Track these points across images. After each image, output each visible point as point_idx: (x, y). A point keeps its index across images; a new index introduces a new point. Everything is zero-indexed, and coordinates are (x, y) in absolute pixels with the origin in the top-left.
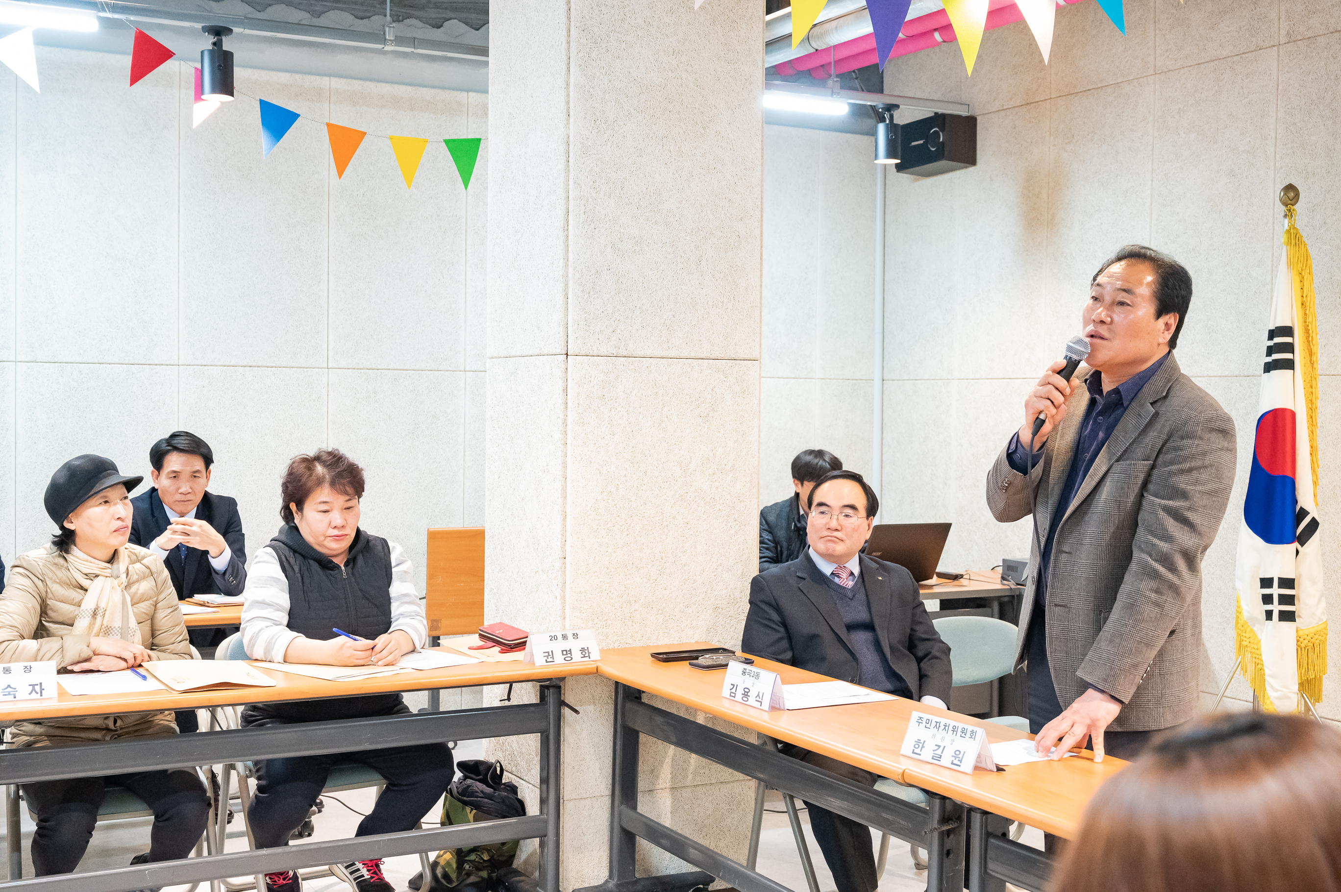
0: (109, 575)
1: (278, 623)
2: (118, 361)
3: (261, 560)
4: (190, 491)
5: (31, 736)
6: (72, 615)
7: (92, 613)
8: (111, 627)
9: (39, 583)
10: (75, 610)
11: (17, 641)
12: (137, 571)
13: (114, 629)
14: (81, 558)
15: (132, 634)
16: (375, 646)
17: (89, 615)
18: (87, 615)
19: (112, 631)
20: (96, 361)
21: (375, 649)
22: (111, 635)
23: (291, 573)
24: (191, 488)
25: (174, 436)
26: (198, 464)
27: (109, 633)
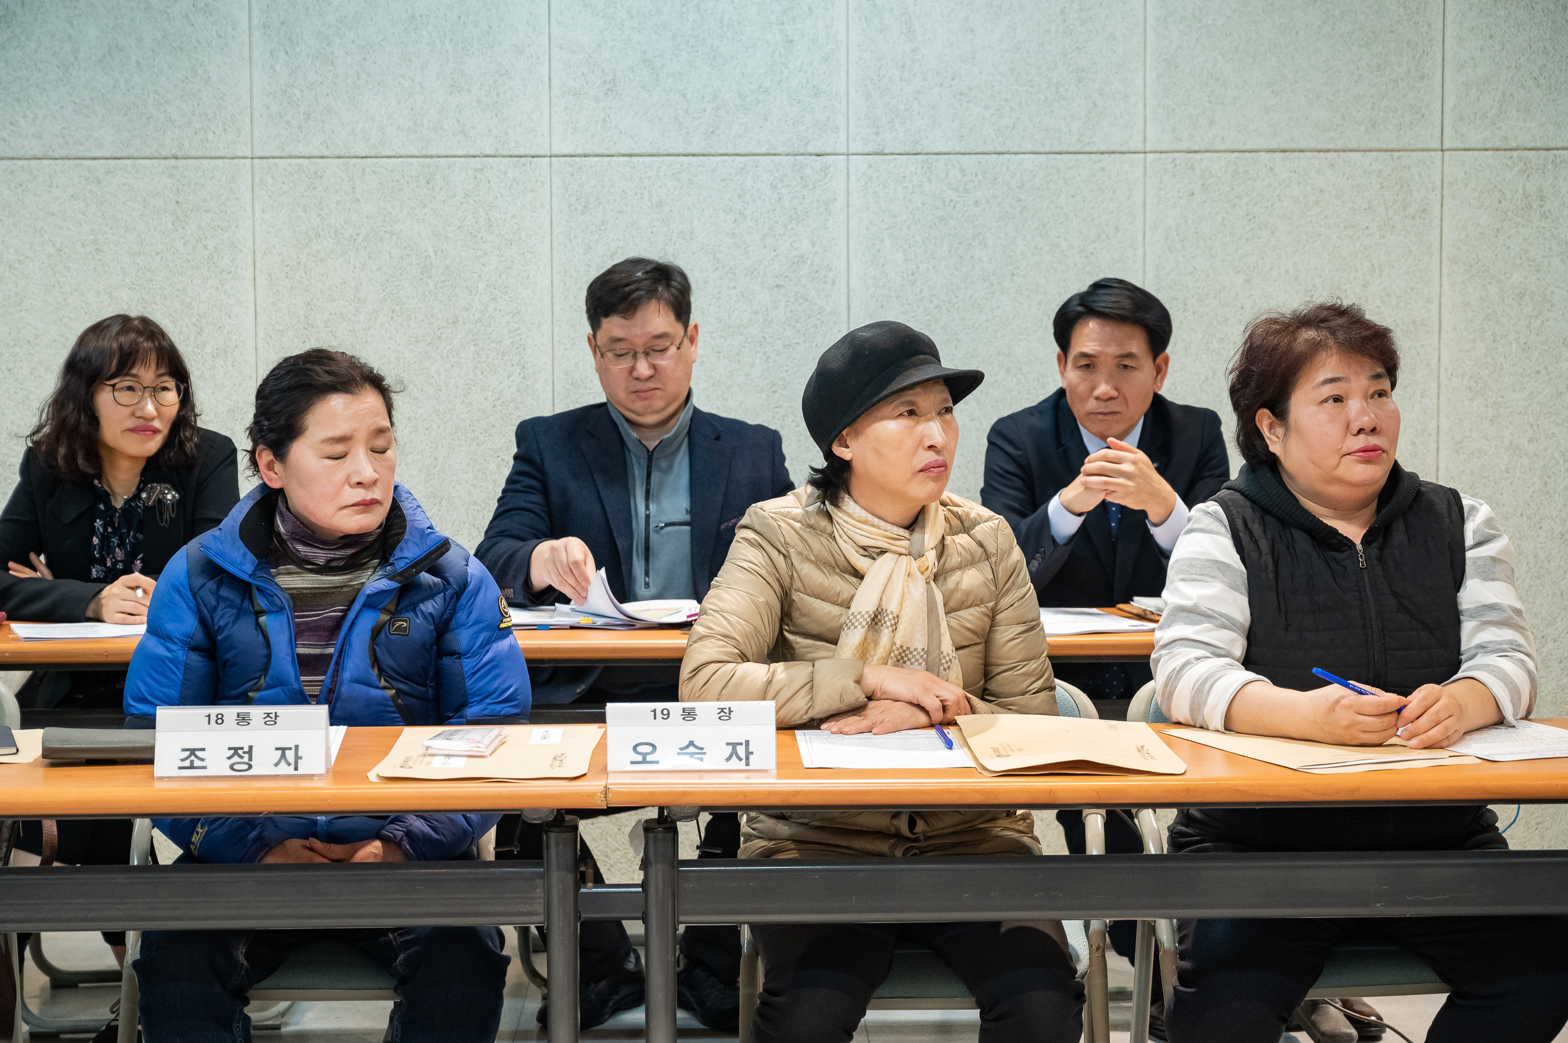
0: (904, 551)
1: (1224, 653)
2: (1030, 148)
3: (1196, 526)
4: (1114, 393)
5: (771, 840)
6: (834, 624)
7: (869, 620)
8: (908, 648)
9: (780, 560)
10: (841, 615)
11: (733, 665)
12: (960, 549)
13: (915, 653)
14: (856, 516)
15: (946, 666)
16: (1405, 706)
17: (864, 623)
18: (860, 623)
19: (910, 656)
20: (991, 149)
21: (1405, 712)
22: (908, 663)
23: (1254, 555)
24: (1116, 389)
25: (1097, 286)
26: (1137, 344)
27: (906, 659)
